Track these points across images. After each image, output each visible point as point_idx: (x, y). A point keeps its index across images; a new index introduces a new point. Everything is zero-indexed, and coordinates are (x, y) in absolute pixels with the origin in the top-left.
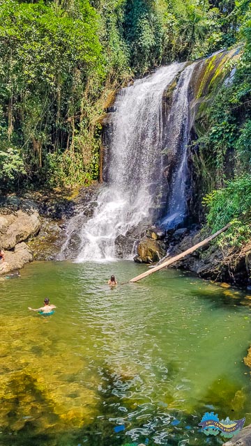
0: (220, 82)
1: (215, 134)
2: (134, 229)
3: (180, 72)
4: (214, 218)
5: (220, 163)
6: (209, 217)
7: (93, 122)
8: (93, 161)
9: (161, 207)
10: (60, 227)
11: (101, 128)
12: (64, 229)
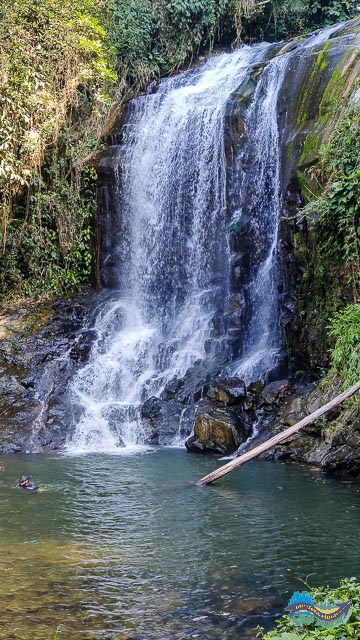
0: (345, 94)
1: (339, 194)
2: (179, 384)
3: (256, 68)
4: (346, 358)
5: (352, 250)
6: (337, 354)
7: (79, 164)
8: (82, 246)
9: (230, 338)
10: (23, 384)
11: (96, 177)
12: (31, 389)
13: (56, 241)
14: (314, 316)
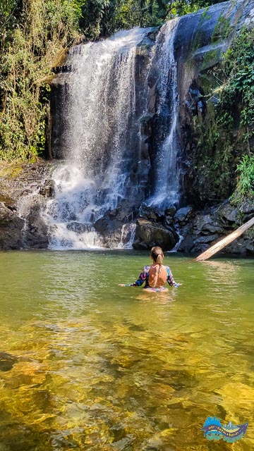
7: (38, 82)
8: (39, 132)
9: (142, 186)
10: (9, 208)
11: (50, 90)
12: (14, 211)
13: (23, 128)
14: (203, 170)
